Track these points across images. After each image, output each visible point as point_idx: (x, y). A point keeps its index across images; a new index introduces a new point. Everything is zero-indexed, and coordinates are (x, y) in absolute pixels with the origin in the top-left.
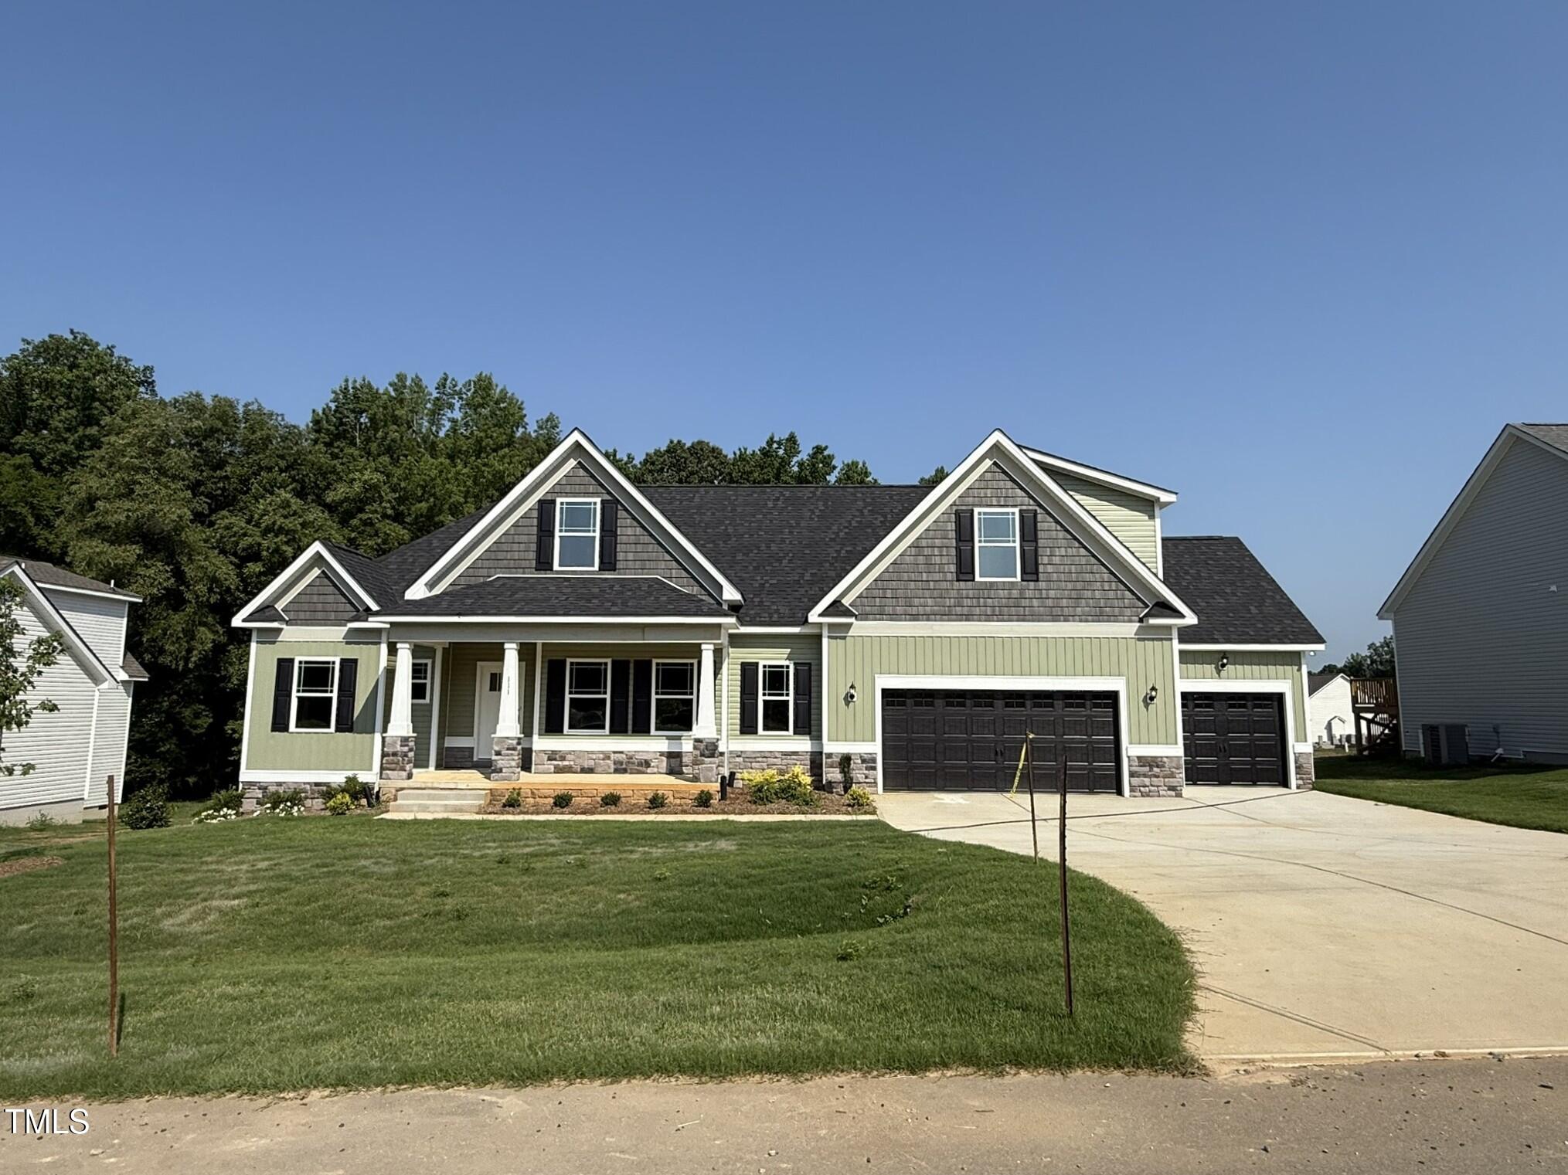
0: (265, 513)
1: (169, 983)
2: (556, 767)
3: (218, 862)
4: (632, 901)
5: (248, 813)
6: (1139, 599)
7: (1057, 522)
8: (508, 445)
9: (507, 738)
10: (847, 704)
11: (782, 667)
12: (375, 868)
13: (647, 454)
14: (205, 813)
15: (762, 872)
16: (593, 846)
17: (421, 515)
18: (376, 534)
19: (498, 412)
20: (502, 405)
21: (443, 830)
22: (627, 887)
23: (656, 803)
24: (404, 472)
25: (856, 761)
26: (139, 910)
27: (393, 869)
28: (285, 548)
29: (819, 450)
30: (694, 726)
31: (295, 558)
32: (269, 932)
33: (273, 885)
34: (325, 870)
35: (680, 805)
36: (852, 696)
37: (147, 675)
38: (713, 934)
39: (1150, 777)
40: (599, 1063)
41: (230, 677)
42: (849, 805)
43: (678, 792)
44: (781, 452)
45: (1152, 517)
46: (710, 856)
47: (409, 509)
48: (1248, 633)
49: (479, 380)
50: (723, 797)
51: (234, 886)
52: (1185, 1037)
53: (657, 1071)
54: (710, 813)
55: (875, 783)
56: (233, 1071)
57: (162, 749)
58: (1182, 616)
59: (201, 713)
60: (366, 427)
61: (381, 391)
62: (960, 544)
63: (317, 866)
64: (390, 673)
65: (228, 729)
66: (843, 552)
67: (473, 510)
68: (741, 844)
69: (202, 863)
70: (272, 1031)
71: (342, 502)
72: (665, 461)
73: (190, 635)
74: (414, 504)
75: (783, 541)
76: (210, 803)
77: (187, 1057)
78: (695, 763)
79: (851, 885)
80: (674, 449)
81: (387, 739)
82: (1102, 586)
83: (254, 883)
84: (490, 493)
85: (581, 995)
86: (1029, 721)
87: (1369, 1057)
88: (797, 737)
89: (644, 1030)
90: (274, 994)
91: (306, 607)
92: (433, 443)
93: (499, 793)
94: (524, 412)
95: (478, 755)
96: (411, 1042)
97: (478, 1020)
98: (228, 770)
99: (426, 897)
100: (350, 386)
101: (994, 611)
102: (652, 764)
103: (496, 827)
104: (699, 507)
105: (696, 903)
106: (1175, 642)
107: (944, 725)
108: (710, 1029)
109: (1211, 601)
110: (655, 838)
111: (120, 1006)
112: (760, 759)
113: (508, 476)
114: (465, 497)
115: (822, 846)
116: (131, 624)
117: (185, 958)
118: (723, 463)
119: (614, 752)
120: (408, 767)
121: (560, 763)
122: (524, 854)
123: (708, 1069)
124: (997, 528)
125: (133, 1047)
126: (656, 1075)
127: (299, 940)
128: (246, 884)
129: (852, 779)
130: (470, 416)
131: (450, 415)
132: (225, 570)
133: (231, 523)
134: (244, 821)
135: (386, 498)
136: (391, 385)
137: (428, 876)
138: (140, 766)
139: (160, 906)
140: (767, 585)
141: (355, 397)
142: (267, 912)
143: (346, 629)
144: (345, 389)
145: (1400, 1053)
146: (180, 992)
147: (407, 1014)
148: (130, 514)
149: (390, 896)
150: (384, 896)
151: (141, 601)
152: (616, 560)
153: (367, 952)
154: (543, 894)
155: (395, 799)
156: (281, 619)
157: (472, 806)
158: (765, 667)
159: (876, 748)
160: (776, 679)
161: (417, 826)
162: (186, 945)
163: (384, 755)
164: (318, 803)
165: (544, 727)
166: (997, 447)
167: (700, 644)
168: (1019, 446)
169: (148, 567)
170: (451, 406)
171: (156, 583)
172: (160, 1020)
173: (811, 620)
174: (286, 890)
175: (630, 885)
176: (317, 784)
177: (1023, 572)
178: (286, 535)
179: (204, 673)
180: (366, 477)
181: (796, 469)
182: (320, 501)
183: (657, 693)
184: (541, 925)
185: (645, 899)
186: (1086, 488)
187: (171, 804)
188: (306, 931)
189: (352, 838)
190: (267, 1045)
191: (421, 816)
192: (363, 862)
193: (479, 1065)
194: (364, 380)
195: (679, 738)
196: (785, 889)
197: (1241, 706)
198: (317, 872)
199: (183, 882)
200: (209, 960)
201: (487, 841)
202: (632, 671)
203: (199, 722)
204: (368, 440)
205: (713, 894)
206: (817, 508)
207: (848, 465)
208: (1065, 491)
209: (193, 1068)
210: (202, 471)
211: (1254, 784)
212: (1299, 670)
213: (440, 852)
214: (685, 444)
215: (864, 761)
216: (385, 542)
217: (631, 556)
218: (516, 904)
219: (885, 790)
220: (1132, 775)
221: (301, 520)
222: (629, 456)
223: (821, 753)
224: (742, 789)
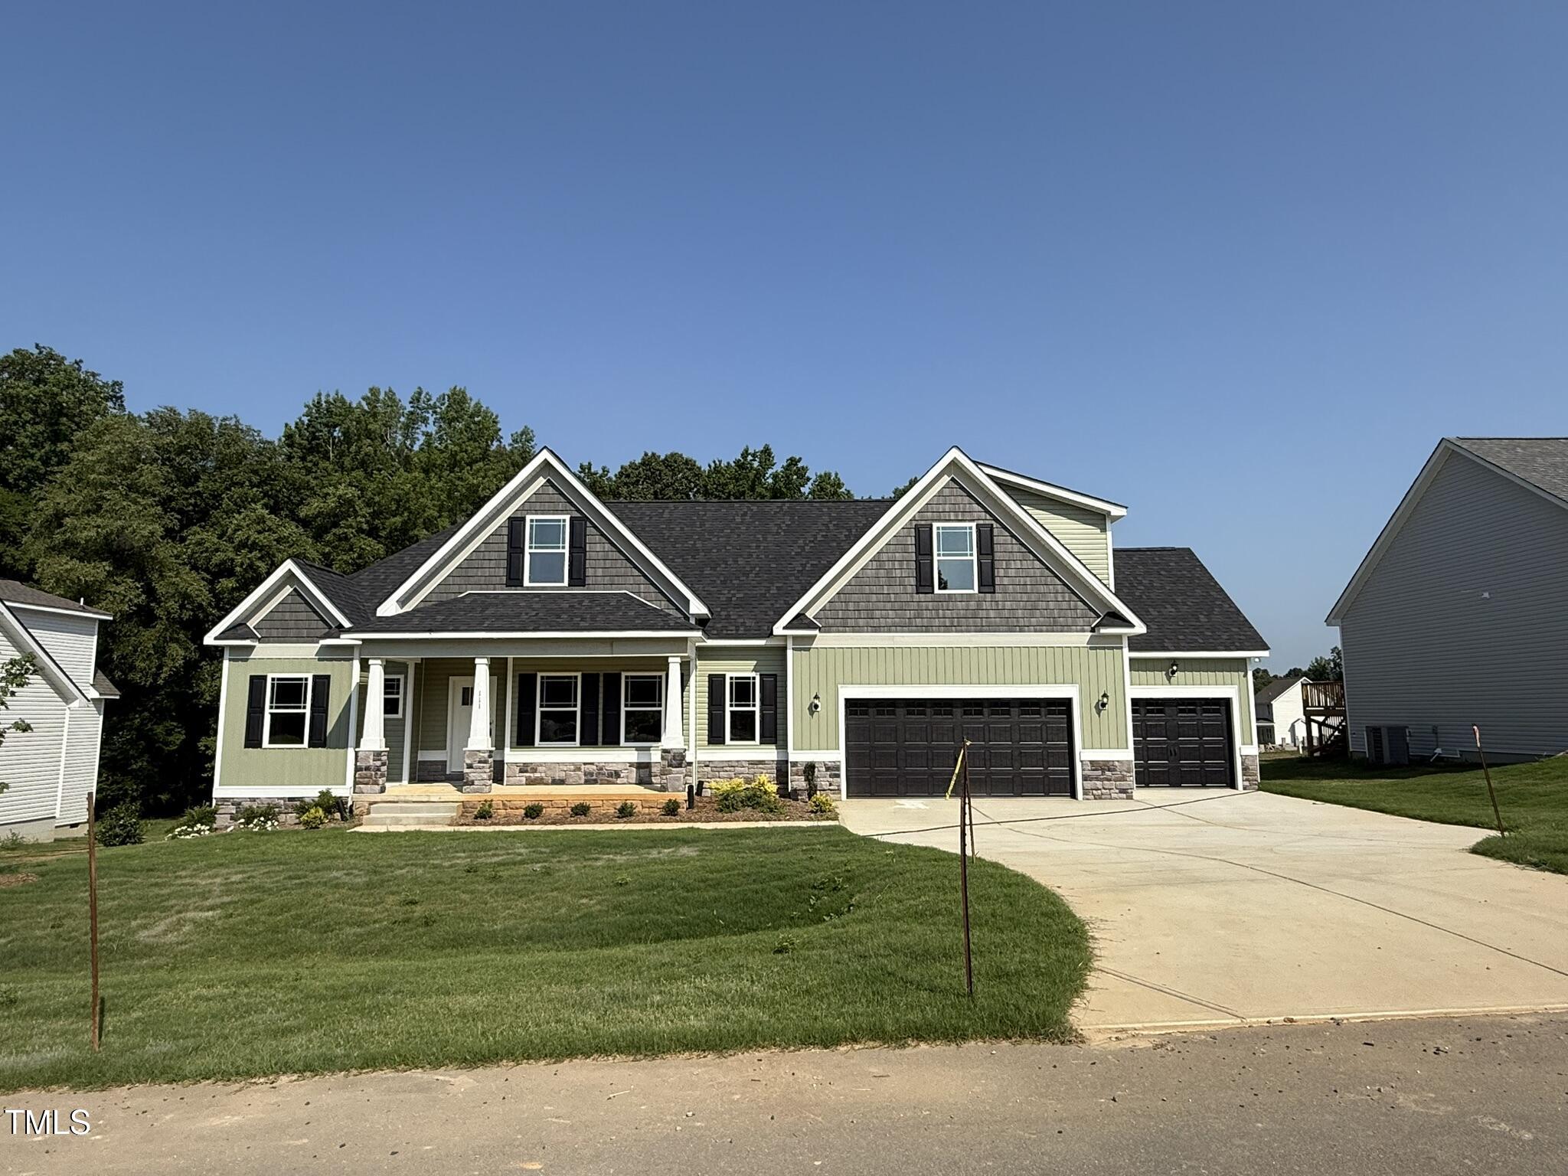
0: (239, 528)
1: (146, 988)
2: (527, 779)
3: (191, 876)
4: (594, 905)
5: (221, 829)
6: (1091, 609)
7: (1013, 536)
8: (483, 459)
9: (479, 751)
10: (812, 713)
11: (749, 678)
12: (347, 879)
13: (622, 467)
14: (179, 829)
15: (718, 876)
16: (561, 854)
17: (396, 530)
18: (351, 549)
19: (472, 426)
20: (476, 419)
21: (415, 842)
22: (589, 892)
23: (625, 812)
24: (378, 487)
25: (820, 769)
26: (114, 923)
27: (364, 879)
28: (259, 563)
29: (793, 462)
30: (663, 738)
31: (269, 574)
32: (243, 941)
33: (246, 896)
34: (297, 881)
35: (649, 814)
36: (816, 706)
37: (119, 693)
38: (670, 934)
39: (1102, 780)
40: (544, 1045)
41: (203, 694)
42: (812, 812)
43: (646, 801)
44: (756, 464)
45: (1104, 530)
46: (671, 862)
47: (383, 524)
48: (1196, 641)
49: (453, 394)
50: (691, 806)
51: (207, 899)
52: (1071, 1011)
53: (597, 1051)
54: (677, 822)
55: (839, 790)
56: (208, 1061)
57: (134, 766)
58: (1132, 626)
59: (173, 730)
60: (339, 440)
61: (354, 405)
62: (920, 557)
63: (290, 878)
64: (363, 689)
65: (201, 745)
66: (809, 565)
67: (447, 524)
68: (702, 851)
69: (176, 877)
70: (244, 1025)
71: (317, 516)
72: (639, 473)
73: (160, 650)
74: (389, 519)
75: (750, 555)
76: (182, 820)
77: (165, 1050)
78: (663, 773)
79: (801, 886)
80: (648, 461)
81: (360, 754)
82: (1056, 597)
83: (228, 896)
84: (464, 507)
85: (534, 989)
86: (986, 728)
87: (1228, 1024)
88: (763, 746)
89: (590, 1018)
90: (247, 995)
91: (278, 624)
92: (407, 457)
93: (471, 805)
94: (499, 426)
95: (450, 767)
96: (373, 1032)
97: (437, 1012)
98: (202, 787)
99: (396, 905)
100: (323, 399)
101: (953, 622)
102: (622, 775)
103: (467, 838)
104: (669, 521)
105: (655, 906)
106: (1126, 650)
107: (905, 732)
108: (650, 1015)
109: (1162, 610)
110: (621, 846)
111: (101, 1008)
112: (728, 769)
113: (483, 489)
114: (440, 511)
115: (780, 850)
116: (100, 641)
117: (161, 967)
118: (696, 475)
119: (585, 764)
120: (381, 782)
121: (532, 775)
122: (491, 863)
123: (643, 1048)
124: (954, 541)
125: (114, 1043)
126: (595, 1056)
127: (271, 949)
128: (219, 897)
129: (816, 786)
130: (444, 429)
131: (423, 428)
132: (196, 585)
133: (202, 539)
134: (217, 836)
135: (360, 513)
136: (364, 399)
137: (399, 885)
138: (112, 784)
139: (136, 918)
140: (734, 599)
141: (328, 412)
142: (240, 923)
143: (318, 645)
144: (318, 403)
145: (1254, 1020)
146: (156, 995)
147: (371, 1009)
148: (99, 530)
149: (361, 905)
150: (355, 905)
151: (111, 618)
152: (585, 576)
153: (338, 958)
154: (508, 900)
155: (369, 813)
156: (253, 637)
157: (444, 818)
158: (731, 678)
159: (839, 756)
160: (743, 690)
161: (389, 838)
162: (161, 954)
163: (357, 769)
164: (291, 818)
165: (515, 740)
166: (954, 463)
167: (668, 657)
168: (974, 462)
169: (118, 584)
170: (425, 420)
171: (127, 599)
172: (138, 1020)
173: (775, 632)
174: (260, 901)
175: (591, 890)
176: (291, 799)
177: (981, 585)
178: (260, 551)
179: (176, 689)
180: (340, 492)
181: (770, 481)
182: (294, 517)
183: (626, 706)
184: (505, 929)
185: (606, 903)
186: (1039, 502)
187: (143, 822)
188: (278, 940)
189: (325, 851)
190: (239, 1038)
191: (393, 829)
192: (335, 874)
193: (434, 1049)
194: (337, 394)
195: (648, 749)
196: (739, 892)
197: (1190, 711)
198: (289, 884)
199: (158, 895)
200: (184, 967)
201: (457, 852)
202: (601, 684)
203: (171, 738)
204: (341, 455)
205: (670, 897)
206: (784, 523)
207: (821, 476)
208: (1019, 505)
209: (171, 1059)
210: (174, 487)
211: (1204, 786)
212: (1245, 676)
213: (410, 862)
214: (659, 457)
215: (828, 769)
216: (360, 557)
217: (600, 572)
218: (483, 910)
219: (848, 797)
220: (1085, 778)
221: (275, 536)
222: (604, 469)
223: (787, 761)
224: (711, 798)
